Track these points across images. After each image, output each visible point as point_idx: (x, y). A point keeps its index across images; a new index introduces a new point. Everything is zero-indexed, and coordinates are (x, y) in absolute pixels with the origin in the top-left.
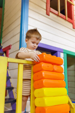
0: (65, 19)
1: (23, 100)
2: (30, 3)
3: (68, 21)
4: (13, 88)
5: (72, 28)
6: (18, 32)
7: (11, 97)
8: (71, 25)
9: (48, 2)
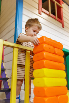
0: (56, 19)
1: (17, 85)
2: (24, 2)
3: (58, 20)
4: (8, 79)
5: (62, 27)
6: (13, 28)
7: (6, 87)
8: (61, 25)
9: (40, 3)
